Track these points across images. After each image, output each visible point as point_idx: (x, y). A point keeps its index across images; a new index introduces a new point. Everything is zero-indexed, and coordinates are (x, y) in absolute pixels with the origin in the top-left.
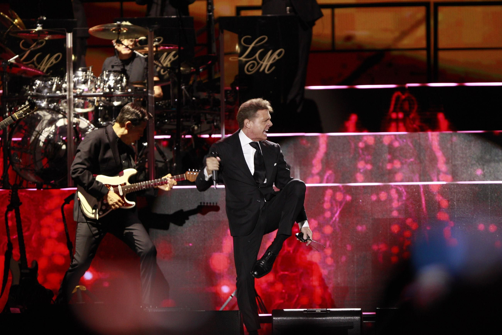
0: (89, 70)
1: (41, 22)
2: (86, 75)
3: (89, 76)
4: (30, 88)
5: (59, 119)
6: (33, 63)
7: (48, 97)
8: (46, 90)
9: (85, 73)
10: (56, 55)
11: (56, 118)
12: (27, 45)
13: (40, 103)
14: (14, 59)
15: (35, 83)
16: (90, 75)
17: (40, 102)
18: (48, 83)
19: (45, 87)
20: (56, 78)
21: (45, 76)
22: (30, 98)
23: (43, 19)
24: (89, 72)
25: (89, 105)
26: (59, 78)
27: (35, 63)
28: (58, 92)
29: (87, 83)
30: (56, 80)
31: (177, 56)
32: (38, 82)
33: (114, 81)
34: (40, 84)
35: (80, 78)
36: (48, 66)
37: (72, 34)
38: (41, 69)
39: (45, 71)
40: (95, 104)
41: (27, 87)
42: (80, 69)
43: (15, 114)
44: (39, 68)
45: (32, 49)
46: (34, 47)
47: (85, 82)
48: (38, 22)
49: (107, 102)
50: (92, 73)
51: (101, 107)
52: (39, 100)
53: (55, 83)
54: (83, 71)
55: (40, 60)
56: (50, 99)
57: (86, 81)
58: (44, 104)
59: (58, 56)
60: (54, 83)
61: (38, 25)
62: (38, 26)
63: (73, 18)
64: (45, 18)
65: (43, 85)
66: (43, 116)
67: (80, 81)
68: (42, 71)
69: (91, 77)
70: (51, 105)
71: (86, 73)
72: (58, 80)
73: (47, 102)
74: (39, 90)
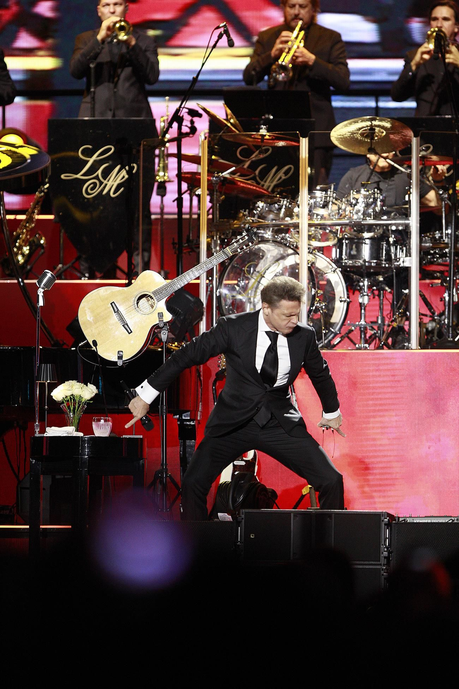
0: (330, 189)
1: (267, 122)
2: (326, 195)
3: (330, 197)
4: (249, 213)
5: (288, 255)
6: (254, 179)
7: (274, 225)
8: (271, 216)
9: (324, 192)
10: (286, 168)
11: (285, 255)
12: (247, 153)
13: (263, 234)
14: (228, 173)
15: (257, 205)
16: (331, 195)
17: (262, 231)
18: (274, 206)
19: (270, 211)
20: (286, 199)
21: (269, 197)
22: (249, 227)
23: (269, 118)
24: (331, 192)
25: (330, 237)
26: (289, 201)
27: (258, 178)
28: (287, 219)
29: (328, 207)
30: (285, 202)
31: (452, 172)
32: (261, 204)
33: (364, 205)
34: (263, 207)
35: (319, 200)
36: (275, 183)
37: (307, 139)
38: (265, 187)
39: (270, 190)
40: (338, 235)
41: (245, 211)
42: (318, 187)
43: (227, 248)
44: (263, 186)
45: (253, 159)
46: (256, 156)
47: (325, 206)
48: (262, 122)
49: (355, 233)
50: (334, 193)
51: (346, 239)
52: (261, 230)
53: (284, 207)
54: (322, 190)
55: (263, 175)
56: (276, 228)
57: (325, 204)
58: (268, 234)
59: (290, 169)
60: (283, 205)
61: (262, 126)
62: (262, 128)
63: (310, 117)
64: (271, 117)
65: (267, 209)
66: (266, 251)
67: (318, 204)
68: (267, 190)
69: (334, 198)
70: (278, 236)
71: (326, 193)
72: (287, 202)
73: (272, 232)
74: (262, 216)
